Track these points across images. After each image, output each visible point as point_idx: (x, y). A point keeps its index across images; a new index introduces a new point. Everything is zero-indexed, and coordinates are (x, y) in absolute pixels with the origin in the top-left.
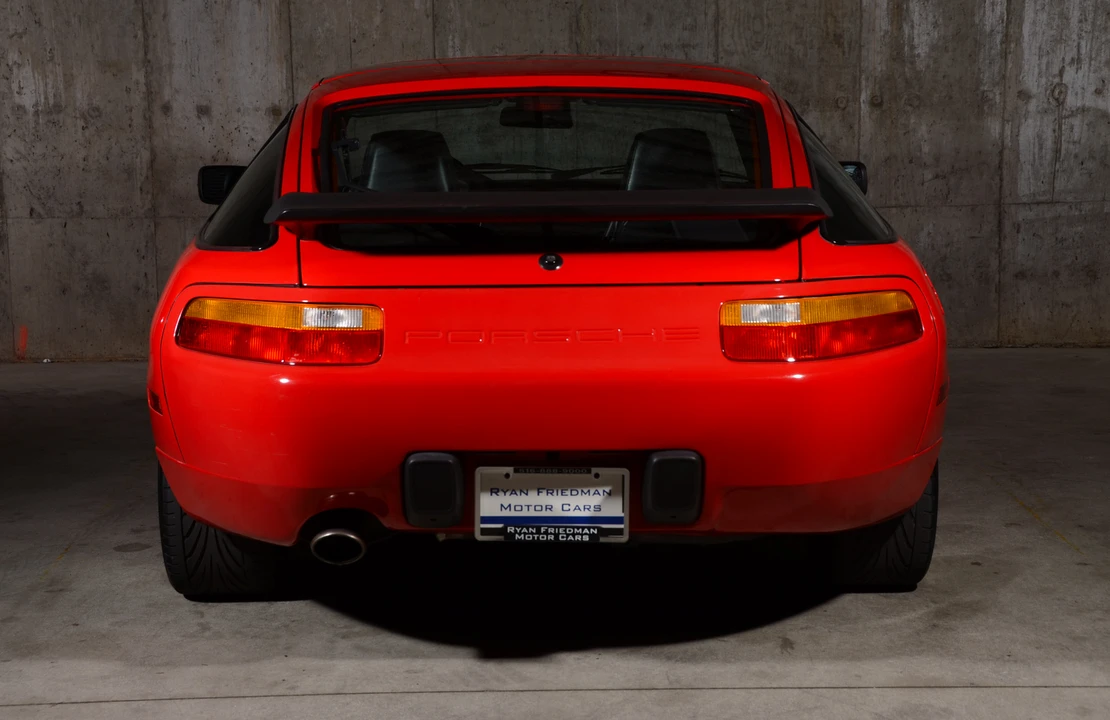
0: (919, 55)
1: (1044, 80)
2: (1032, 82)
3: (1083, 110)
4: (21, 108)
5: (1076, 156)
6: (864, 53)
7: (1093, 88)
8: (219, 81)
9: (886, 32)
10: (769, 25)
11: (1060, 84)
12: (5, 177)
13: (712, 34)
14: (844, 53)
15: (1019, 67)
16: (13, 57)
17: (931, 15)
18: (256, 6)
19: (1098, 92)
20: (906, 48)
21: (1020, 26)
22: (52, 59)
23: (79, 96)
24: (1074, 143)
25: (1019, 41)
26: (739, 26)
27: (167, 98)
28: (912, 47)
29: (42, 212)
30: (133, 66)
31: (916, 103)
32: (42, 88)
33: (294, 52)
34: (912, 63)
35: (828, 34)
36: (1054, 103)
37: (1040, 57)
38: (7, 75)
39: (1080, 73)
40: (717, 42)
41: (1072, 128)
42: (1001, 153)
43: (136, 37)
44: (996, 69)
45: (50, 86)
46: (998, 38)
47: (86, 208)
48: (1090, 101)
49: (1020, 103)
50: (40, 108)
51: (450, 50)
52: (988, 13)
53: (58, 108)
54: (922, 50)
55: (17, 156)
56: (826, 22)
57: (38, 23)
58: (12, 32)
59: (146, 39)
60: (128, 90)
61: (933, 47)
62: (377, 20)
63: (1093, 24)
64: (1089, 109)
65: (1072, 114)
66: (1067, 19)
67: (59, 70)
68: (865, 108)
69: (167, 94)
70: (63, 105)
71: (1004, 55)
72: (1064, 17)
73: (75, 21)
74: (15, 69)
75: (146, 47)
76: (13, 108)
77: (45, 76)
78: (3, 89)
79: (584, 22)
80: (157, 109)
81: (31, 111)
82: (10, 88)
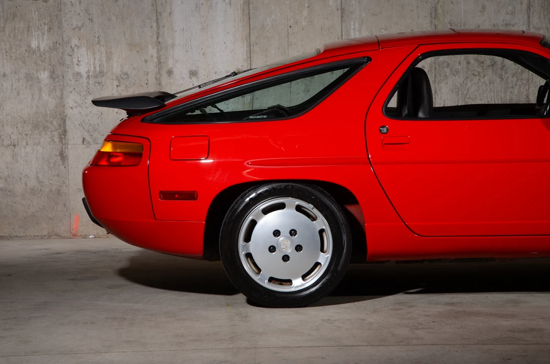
4: (78, 74)
8: (204, 54)
12: (67, 118)
13: (526, 16)
16: (75, 41)
18: (228, 6)
22: (99, 42)
23: (115, 65)
26: (544, 11)
27: (170, 66)
29: (90, 140)
30: (150, 46)
32: (92, 61)
33: (252, 35)
38: (71, 53)
43: (152, 27)
45: (97, 60)
50: (90, 74)
51: (352, 31)
53: (102, 74)
55: (76, 105)
57: (91, 20)
58: (74, 26)
59: (158, 29)
60: (146, 61)
62: (305, 13)
67: (103, 49)
70: (105, 71)
73: (114, 18)
74: (76, 50)
75: (158, 33)
76: (73, 74)
77: (94, 54)
78: (68, 62)
79: (440, 11)
80: (164, 73)
81: (85, 75)
82: (72, 62)
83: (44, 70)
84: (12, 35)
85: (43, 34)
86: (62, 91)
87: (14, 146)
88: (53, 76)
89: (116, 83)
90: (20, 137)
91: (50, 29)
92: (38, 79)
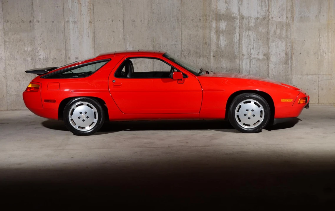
1: (247, 52)
2: (245, 52)
3: (255, 58)
4: (40, 58)
5: (254, 67)
6: (211, 46)
8: (80, 52)
9: (216, 42)
10: (192, 41)
11: (250, 53)
13: (181, 42)
14: (207, 46)
15: (242, 50)
16: (39, 48)
17: (224, 39)
18: (88, 37)
19: (257, 55)
20: (220, 45)
21: (242, 41)
22: (47, 49)
23: (52, 56)
24: (253, 64)
25: (242, 45)
26: (186, 41)
27: (69, 56)
28: (221, 45)
31: (222, 56)
32: (44, 54)
33: (95, 46)
34: (221, 48)
35: (204, 42)
36: (249, 57)
37: (246, 48)
39: (254, 51)
40: (182, 44)
41: (253, 62)
42: (239, 66)
43: (63, 44)
44: (238, 49)
45: (46, 54)
46: (238, 44)
48: (256, 56)
49: (243, 56)
50: (44, 58)
52: (236, 39)
53: (48, 58)
54: (223, 46)
56: (203, 40)
57: (44, 42)
58: (39, 44)
59: (65, 44)
61: (225, 45)
62: (112, 40)
63: (256, 41)
64: (256, 58)
65: (253, 59)
66: (251, 40)
67: (48, 51)
68: (212, 57)
70: (49, 57)
71: (239, 47)
72: (250, 40)
73: (51, 41)
74: (39, 51)
75: (66, 46)
76: (38, 59)
77: (45, 52)
78: (37, 55)
79: (154, 40)
80: (67, 58)
81: (42, 59)
82: (38, 55)
83: (29, 57)
84: (19, 46)
85: (29, 46)
86: (35, 64)
87: (20, 81)
88: (32, 59)
89: (52, 61)
90: (21, 78)
91: (31, 45)
92: (27, 60)
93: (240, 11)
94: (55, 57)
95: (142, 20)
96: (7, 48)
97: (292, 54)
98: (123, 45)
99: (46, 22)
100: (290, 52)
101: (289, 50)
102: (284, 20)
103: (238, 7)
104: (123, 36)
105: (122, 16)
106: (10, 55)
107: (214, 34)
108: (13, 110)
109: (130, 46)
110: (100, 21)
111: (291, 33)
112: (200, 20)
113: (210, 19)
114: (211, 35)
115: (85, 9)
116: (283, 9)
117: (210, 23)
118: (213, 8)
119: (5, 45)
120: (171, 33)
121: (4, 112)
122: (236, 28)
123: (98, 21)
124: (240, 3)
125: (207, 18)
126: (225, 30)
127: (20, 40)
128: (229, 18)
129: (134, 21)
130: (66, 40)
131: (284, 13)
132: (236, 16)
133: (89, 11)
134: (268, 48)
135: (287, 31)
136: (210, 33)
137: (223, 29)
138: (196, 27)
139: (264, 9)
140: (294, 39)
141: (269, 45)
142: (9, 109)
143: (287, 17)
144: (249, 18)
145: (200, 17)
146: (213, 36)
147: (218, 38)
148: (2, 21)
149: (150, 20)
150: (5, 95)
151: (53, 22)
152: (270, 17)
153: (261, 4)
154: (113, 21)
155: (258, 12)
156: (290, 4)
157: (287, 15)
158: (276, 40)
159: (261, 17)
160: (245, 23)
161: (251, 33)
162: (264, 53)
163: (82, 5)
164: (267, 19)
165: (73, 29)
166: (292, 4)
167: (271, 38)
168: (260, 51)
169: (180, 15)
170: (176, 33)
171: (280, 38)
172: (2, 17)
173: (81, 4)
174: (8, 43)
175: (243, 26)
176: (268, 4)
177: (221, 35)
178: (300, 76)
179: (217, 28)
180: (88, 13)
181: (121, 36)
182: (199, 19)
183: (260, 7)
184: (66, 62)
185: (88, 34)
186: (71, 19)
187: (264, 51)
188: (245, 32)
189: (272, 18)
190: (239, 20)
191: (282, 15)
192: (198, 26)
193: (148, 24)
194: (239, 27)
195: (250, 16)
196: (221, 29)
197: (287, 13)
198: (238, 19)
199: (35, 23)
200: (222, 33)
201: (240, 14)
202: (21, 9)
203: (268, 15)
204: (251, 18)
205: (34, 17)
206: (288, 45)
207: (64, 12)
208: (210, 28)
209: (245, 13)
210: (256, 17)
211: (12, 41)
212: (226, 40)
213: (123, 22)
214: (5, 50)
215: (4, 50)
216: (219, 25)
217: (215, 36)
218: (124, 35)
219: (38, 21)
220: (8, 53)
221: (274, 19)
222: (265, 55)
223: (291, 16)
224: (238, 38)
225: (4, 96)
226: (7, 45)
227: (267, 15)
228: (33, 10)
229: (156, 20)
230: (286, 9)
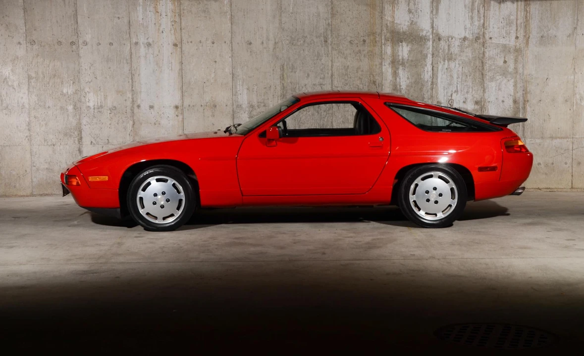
0: (402, 89)
1: (446, 98)
2: (442, 98)
6: (383, 87)
7: (462, 101)
9: (391, 81)
10: (350, 78)
11: (452, 99)
14: (376, 87)
15: (437, 93)
17: (406, 75)
19: (464, 102)
20: (398, 86)
21: (437, 79)
25: (436, 85)
28: (400, 86)
34: (400, 91)
35: (371, 81)
37: (444, 90)
39: (458, 96)
40: (332, 83)
44: (429, 93)
46: (430, 83)
47: (110, 141)
48: (462, 105)
52: (426, 74)
54: (404, 86)
56: (370, 76)
61: (407, 86)
63: (462, 79)
66: (453, 77)
69: (139, 102)
71: (432, 89)
72: (451, 76)
93: (434, 26)
94: (115, 104)
95: (265, 42)
96: (33, 87)
97: (525, 101)
98: (232, 84)
99: (100, 44)
100: (521, 98)
101: (519, 95)
102: (511, 42)
103: (431, 19)
104: (231, 70)
105: (230, 34)
106: (38, 100)
107: (388, 67)
108: (41, 195)
109: (242, 85)
110: (191, 42)
111: (523, 66)
112: (364, 41)
113: (382, 40)
114: (384, 67)
115: (166, 23)
116: (509, 24)
117: (381, 46)
118: (387, 20)
119: (29, 84)
120: (314, 64)
121: (26, 199)
122: (427, 56)
123: (188, 42)
124: (434, 13)
125: (377, 39)
126: (408, 60)
127: (55, 76)
128: (415, 38)
129: (250, 44)
130: (132, 75)
131: (512, 30)
132: (428, 34)
133: (173, 25)
134: (482, 91)
135: (516, 61)
136: (381, 64)
137: (405, 58)
138: (358, 53)
139: (476, 23)
140: (529, 75)
141: (485, 85)
142: (35, 193)
143: (517, 38)
144: (450, 38)
145: (364, 37)
146: (387, 70)
147: (395, 74)
148: (25, 41)
149: (277, 41)
150: (28, 170)
151: (111, 44)
152: (487, 37)
153: (470, 14)
154: (213, 43)
155: (465, 29)
156: (523, 13)
157: (516, 33)
158: (498, 78)
159: (470, 37)
160: (442, 47)
161: (452, 64)
162: (475, 99)
163: (161, 15)
164: (481, 40)
165: (146, 57)
166: (527, 14)
167: (487, 74)
168: (469, 96)
169: (329, 32)
170: (323, 64)
171: (504, 73)
172: (25, 35)
173: (159, 14)
174: (34, 79)
175: (439, 52)
176: (484, 13)
177: (401, 68)
178: (538, 141)
179: (393, 56)
180: (171, 29)
181: (228, 70)
182: (362, 40)
183: (470, 20)
184: (133, 113)
185: (170, 65)
186: (142, 40)
187: (475, 96)
188: (442, 63)
189: (491, 38)
190: (433, 43)
191: (508, 33)
192: (360, 53)
193: (274, 48)
194: (433, 54)
195: (451, 35)
196: (400, 58)
197: (517, 30)
198: (431, 40)
199: (81, 46)
200: (403, 64)
201: (434, 31)
202: (57, 22)
203: (484, 33)
204: (454, 39)
205: (80, 35)
206: (519, 86)
207: (130, 27)
208: (382, 55)
209: (443, 31)
210: (463, 36)
211: (42, 76)
212: (410, 77)
213: (231, 45)
214: (29, 92)
215: (27, 92)
216: (398, 51)
217: (390, 70)
218: (233, 68)
219: (85, 43)
220: (34, 98)
221: (494, 41)
222: (477, 103)
223: (524, 34)
224: (430, 73)
225: (26, 171)
226: (33, 84)
227: (481, 33)
228: (77, 23)
229: (287, 42)
230: (515, 23)
